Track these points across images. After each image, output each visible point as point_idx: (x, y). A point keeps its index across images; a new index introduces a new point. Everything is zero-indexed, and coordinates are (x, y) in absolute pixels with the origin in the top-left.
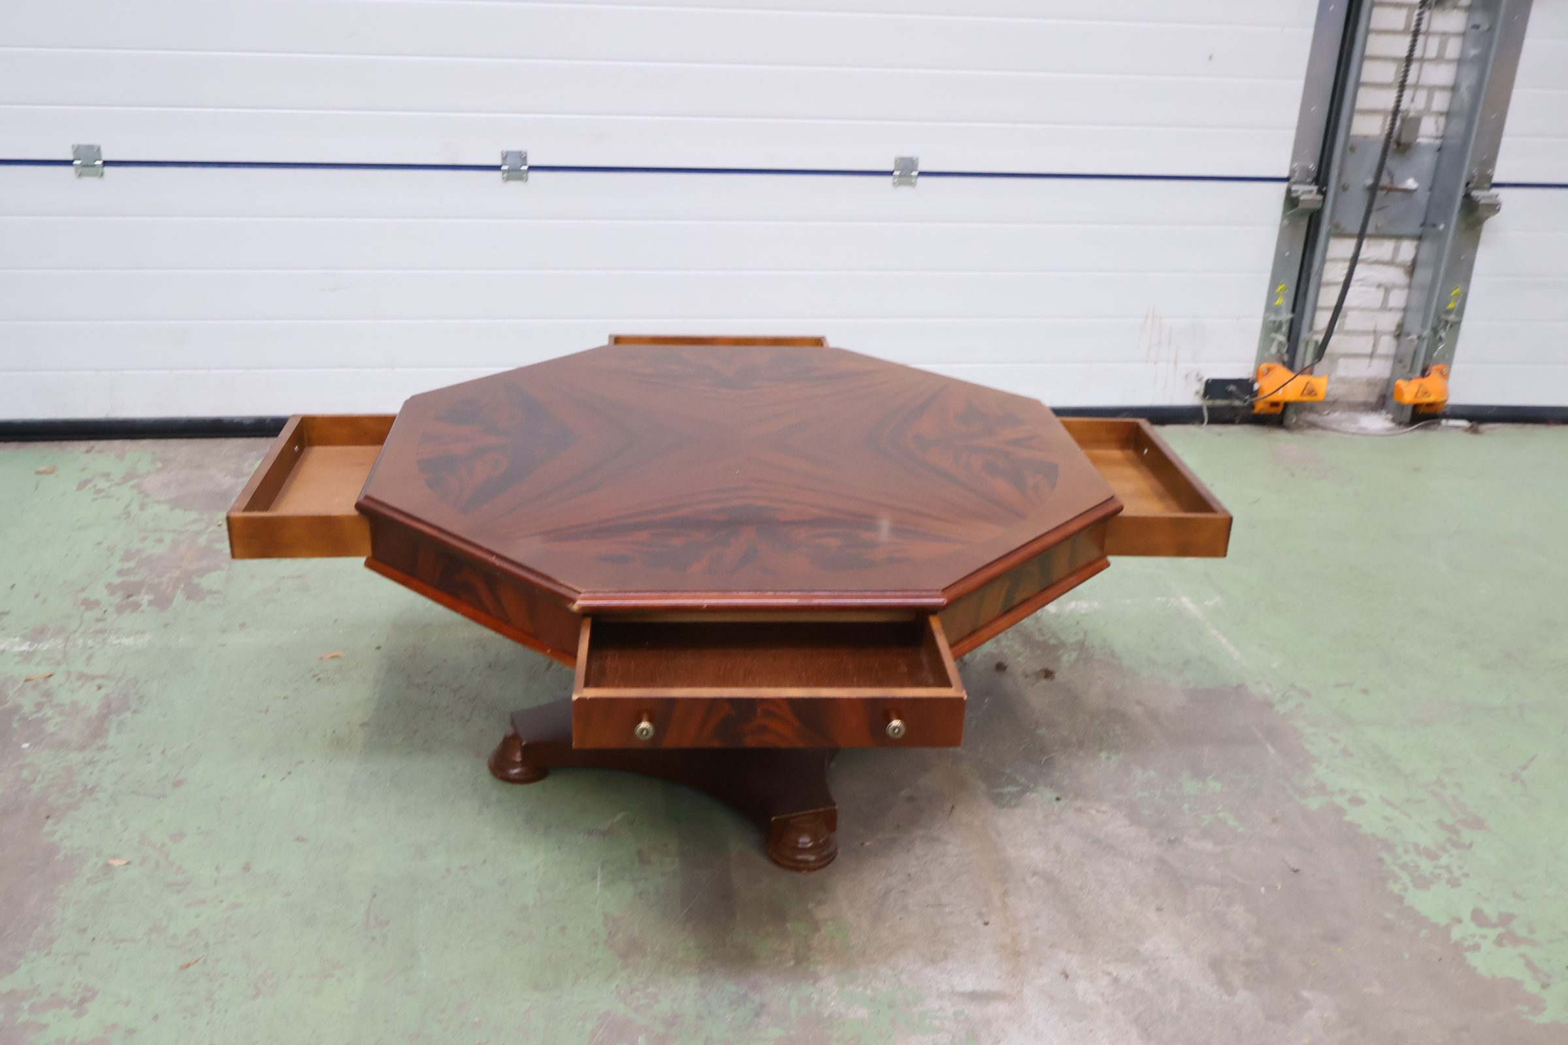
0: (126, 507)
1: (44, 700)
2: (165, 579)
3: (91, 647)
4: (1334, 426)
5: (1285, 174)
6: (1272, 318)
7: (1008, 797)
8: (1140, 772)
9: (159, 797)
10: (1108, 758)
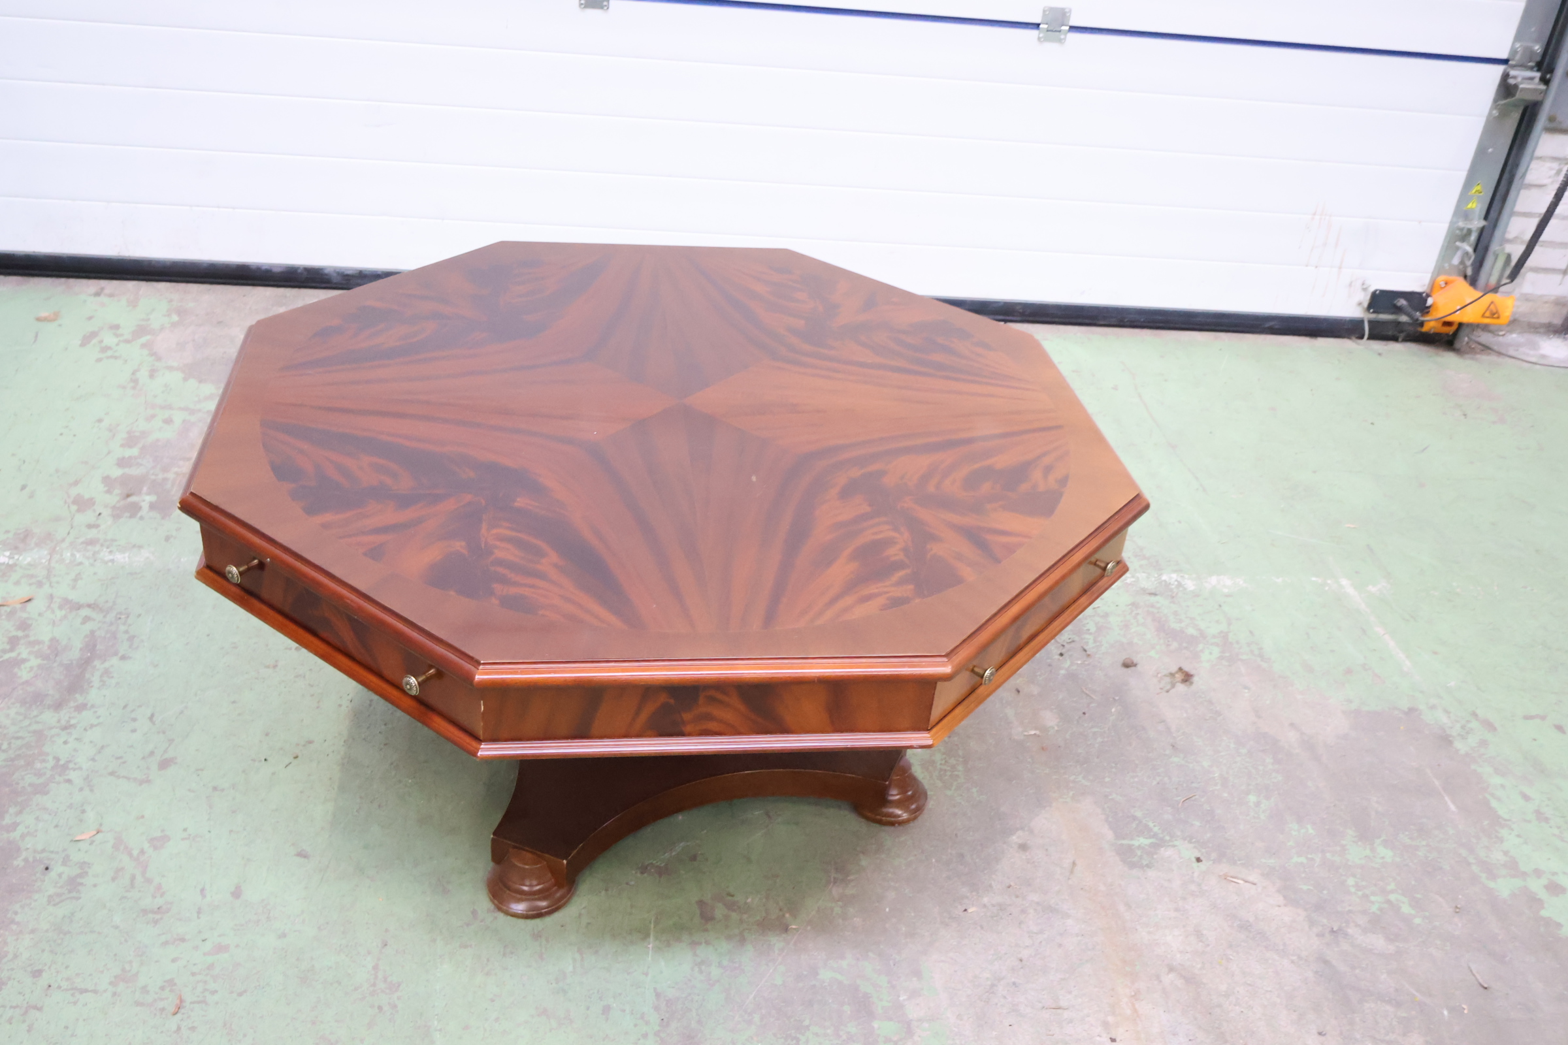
0: (134, 373)
1: (20, 634)
2: (171, 476)
3: (80, 564)
4: (1512, 352)
5: (1504, 55)
6: (1461, 224)
7: (1139, 853)
8: (1296, 826)
9: (141, 782)
10: (1258, 804)
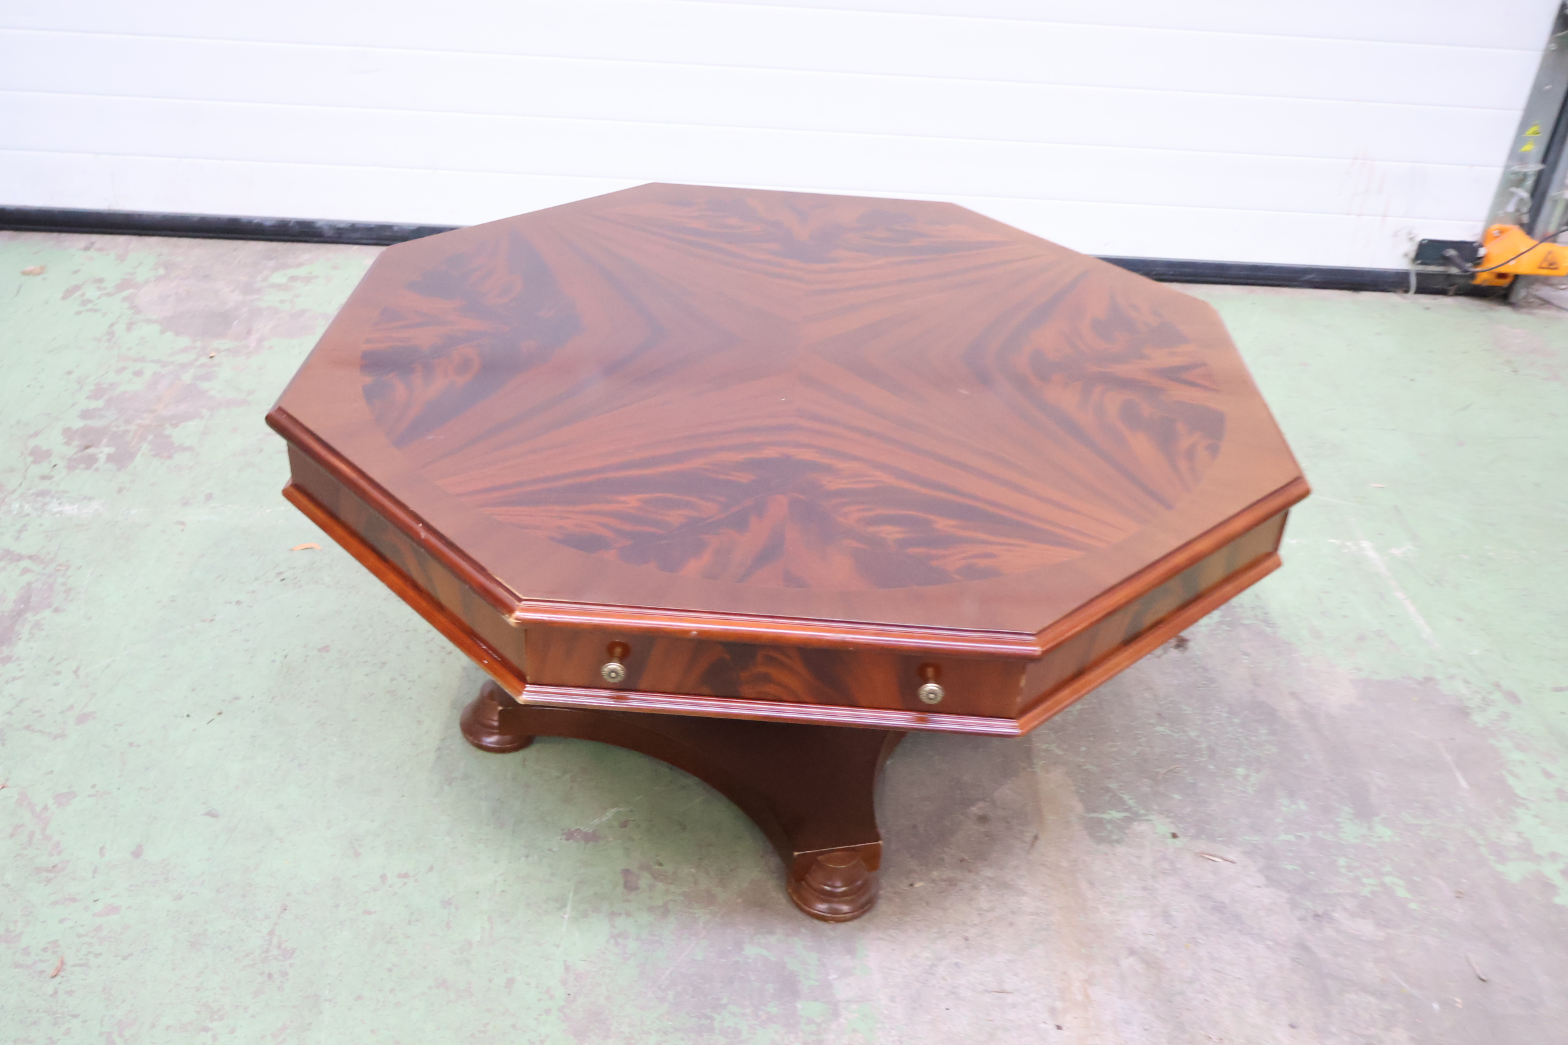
0: (112, 325)
2: (133, 427)
3: (28, 515)
6: (1516, 168)
7: (1109, 827)
8: (1286, 802)
9: (55, 737)
10: (1246, 777)
